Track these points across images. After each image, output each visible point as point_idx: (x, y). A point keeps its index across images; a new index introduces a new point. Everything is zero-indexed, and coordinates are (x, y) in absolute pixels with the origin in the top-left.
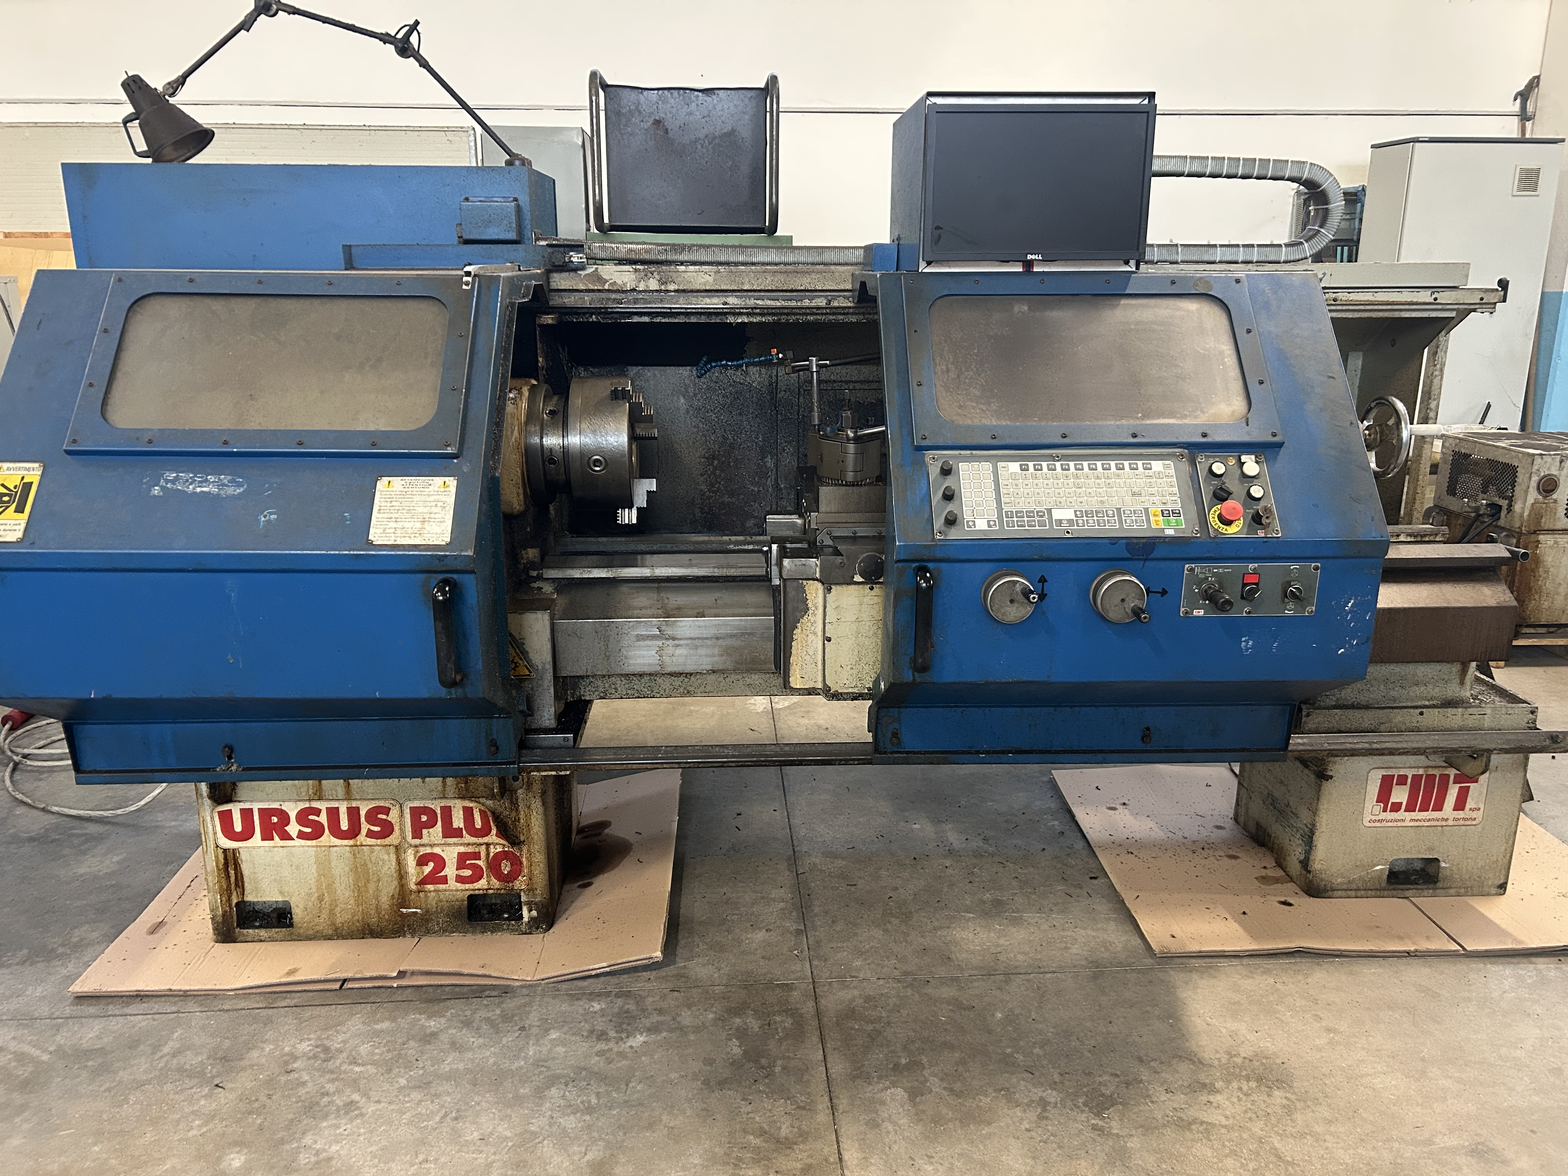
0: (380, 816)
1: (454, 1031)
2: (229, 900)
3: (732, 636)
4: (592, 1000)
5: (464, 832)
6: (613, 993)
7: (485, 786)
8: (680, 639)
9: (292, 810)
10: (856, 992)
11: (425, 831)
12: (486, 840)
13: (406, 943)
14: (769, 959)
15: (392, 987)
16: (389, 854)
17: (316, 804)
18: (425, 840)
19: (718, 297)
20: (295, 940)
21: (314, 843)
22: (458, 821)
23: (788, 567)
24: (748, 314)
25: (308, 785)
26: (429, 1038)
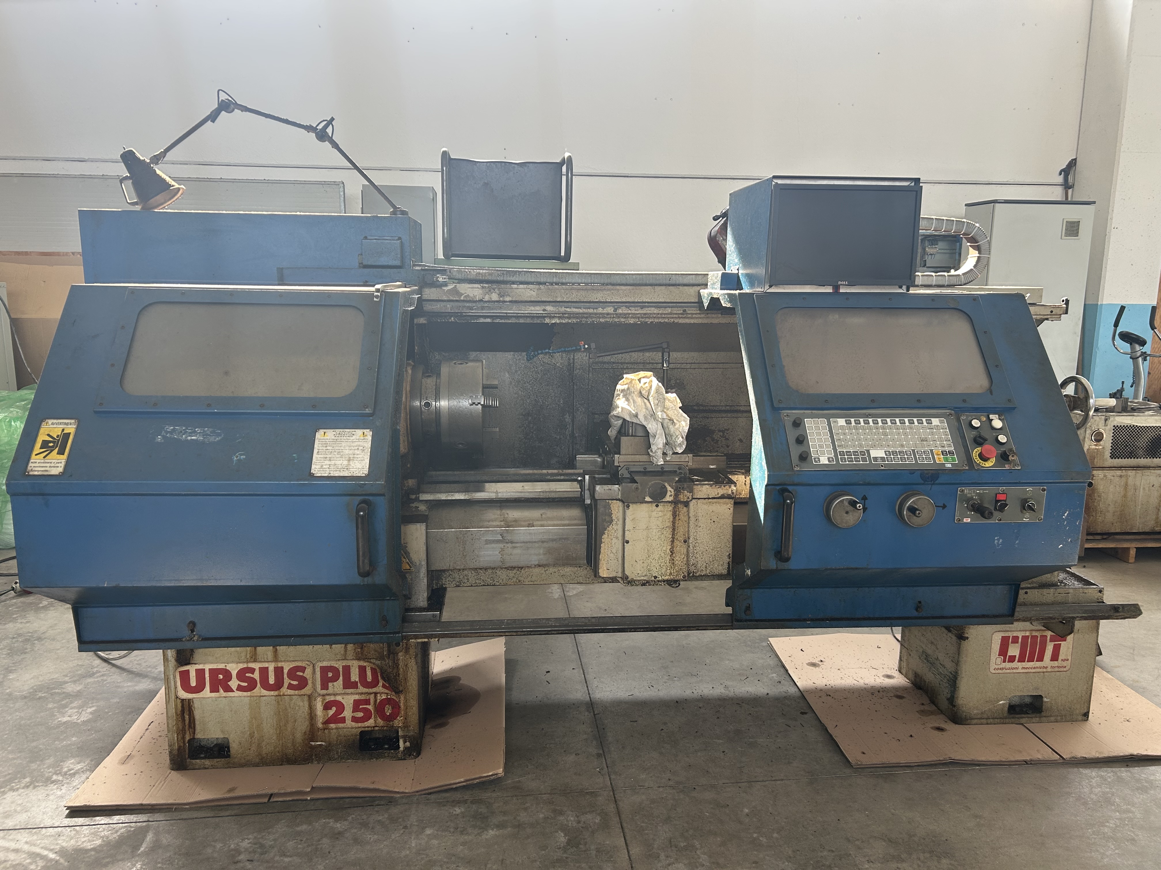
0: (298, 673)
1: (356, 831)
2: (183, 738)
3: (553, 540)
4: (454, 806)
5: (359, 684)
6: (469, 801)
7: (376, 651)
8: (517, 543)
9: (234, 669)
10: (644, 797)
11: (330, 684)
12: (374, 690)
13: (313, 768)
14: (580, 775)
15: (307, 800)
16: (303, 701)
17: (252, 665)
18: (330, 690)
19: (540, 306)
20: (230, 767)
21: (249, 693)
22: (355, 677)
23: (599, 491)
24: (559, 318)
25: (247, 651)
26: (337, 835)
